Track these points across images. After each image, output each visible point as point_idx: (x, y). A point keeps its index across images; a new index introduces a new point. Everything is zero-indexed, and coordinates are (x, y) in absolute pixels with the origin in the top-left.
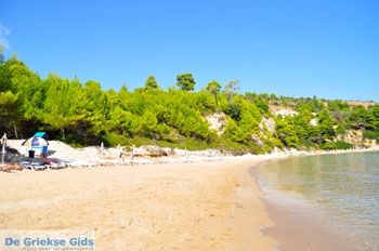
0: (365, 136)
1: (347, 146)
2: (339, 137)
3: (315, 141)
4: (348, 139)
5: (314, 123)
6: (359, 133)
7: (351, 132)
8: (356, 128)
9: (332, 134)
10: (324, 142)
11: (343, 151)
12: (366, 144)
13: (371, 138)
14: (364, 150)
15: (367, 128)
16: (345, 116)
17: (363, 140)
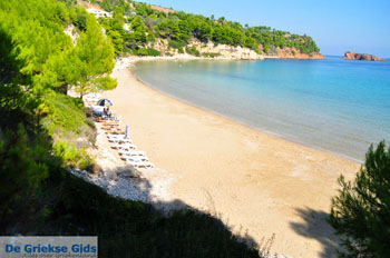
0: (170, 45)
1: (156, 53)
2: (149, 44)
3: (130, 47)
4: (157, 47)
5: (127, 27)
6: (166, 42)
7: (159, 40)
8: (164, 37)
9: (144, 41)
10: (137, 48)
11: (152, 58)
12: (171, 52)
13: (175, 47)
14: (169, 58)
15: (172, 38)
16: (155, 24)
17: (169, 49)
